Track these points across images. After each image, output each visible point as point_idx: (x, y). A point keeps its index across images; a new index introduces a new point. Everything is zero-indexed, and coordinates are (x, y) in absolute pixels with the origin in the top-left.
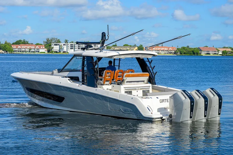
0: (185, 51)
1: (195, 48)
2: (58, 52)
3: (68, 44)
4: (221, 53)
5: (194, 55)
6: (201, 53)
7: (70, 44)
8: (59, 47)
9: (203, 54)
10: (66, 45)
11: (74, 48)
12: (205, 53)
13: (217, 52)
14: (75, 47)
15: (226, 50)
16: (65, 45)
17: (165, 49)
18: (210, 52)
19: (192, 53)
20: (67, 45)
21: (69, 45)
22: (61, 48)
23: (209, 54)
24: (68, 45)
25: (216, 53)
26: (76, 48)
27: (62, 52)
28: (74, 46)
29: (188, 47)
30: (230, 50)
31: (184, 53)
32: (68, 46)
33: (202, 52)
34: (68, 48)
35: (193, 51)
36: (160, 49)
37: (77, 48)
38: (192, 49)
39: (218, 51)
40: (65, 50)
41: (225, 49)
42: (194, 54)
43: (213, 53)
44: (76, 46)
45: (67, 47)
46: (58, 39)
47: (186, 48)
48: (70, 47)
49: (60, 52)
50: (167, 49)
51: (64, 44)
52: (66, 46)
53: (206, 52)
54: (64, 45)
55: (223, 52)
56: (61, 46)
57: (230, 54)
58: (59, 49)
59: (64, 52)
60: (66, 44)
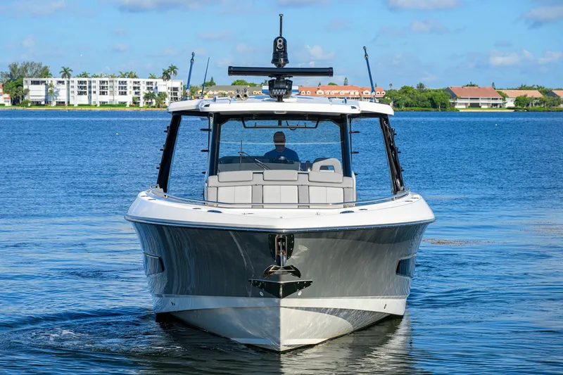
0: (409, 100)
1: (436, 91)
2: (43, 103)
3: (71, 79)
4: (510, 104)
5: (433, 110)
6: (454, 104)
7: (76, 80)
8: (47, 90)
9: (461, 106)
10: (66, 83)
11: (90, 92)
12: (466, 104)
13: (501, 102)
14: (93, 90)
15: (525, 96)
16: (63, 82)
17: (352, 93)
18: (480, 101)
19: (428, 103)
20: (69, 82)
21: (76, 84)
22: (50, 93)
23: (477, 106)
24: (71, 84)
25: (496, 105)
26: (95, 92)
27: (54, 103)
28: (90, 87)
29: (421, 86)
30: (537, 94)
31: (407, 105)
32: (73, 87)
33: (459, 101)
34: (73, 92)
35: (431, 99)
36: (337, 92)
37: (98, 92)
38: (428, 94)
39: (504, 97)
40: (63, 97)
41: (523, 93)
42: (434, 106)
43: (488, 104)
44: (95, 87)
45: (68, 90)
46: (43, 66)
47: (411, 92)
48: (76, 90)
49: (47, 102)
50: (357, 93)
51: (61, 79)
52: (65, 86)
53: (469, 102)
54: (60, 82)
55: (518, 101)
56: (51, 86)
57: (538, 106)
58: (47, 96)
59: (60, 104)
60: (65, 80)
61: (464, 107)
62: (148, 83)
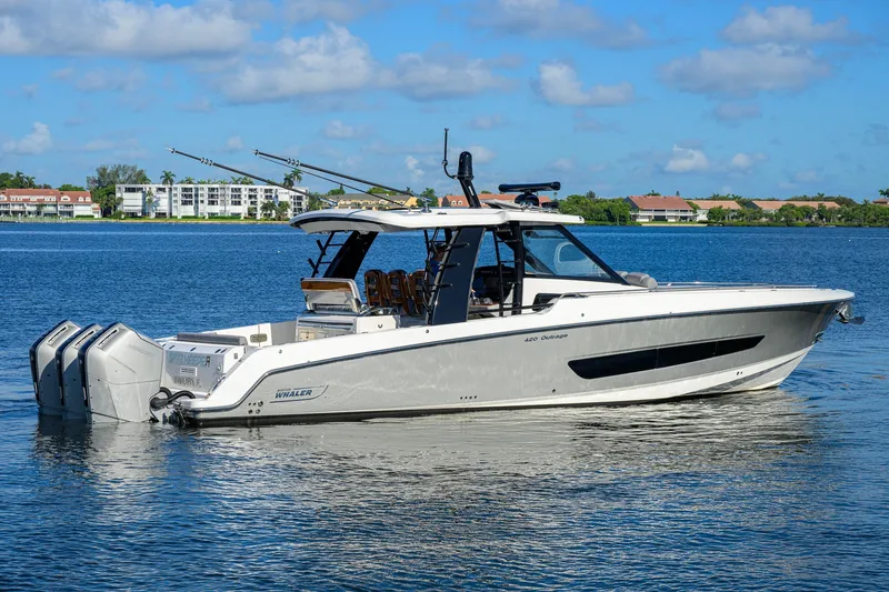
1: (613, 201)
2: (140, 214)
3: (174, 186)
4: (702, 217)
5: (610, 224)
6: (635, 217)
7: (180, 186)
8: (144, 199)
9: (643, 219)
10: (167, 190)
11: (197, 202)
12: (650, 217)
13: (691, 214)
14: (200, 199)
15: (721, 207)
16: (163, 190)
18: (667, 214)
19: (604, 215)
20: (171, 189)
21: (179, 192)
22: (148, 202)
23: (663, 219)
24: (173, 192)
25: (685, 218)
26: (202, 202)
27: (153, 215)
28: (197, 195)
29: (591, 195)
30: (734, 205)
32: (175, 195)
33: (641, 213)
34: (176, 201)
35: (608, 211)
37: (206, 202)
38: (604, 204)
39: (695, 209)
40: (164, 206)
41: (717, 204)
42: (612, 219)
43: (676, 217)
44: (202, 195)
45: (170, 199)
46: (138, 170)
47: (582, 201)
48: (180, 198)
49: (145, 214)
51: (161, 186)
52: (166, 195)
53: (653, 214)
54: (160, 189)
55: (711, 213)
56: (150, 194)
57: (735, 220)
58: (144, 205)
59: (161, 215)
60: (167, 187)
61: (647, 220)
62: (266, 191)
